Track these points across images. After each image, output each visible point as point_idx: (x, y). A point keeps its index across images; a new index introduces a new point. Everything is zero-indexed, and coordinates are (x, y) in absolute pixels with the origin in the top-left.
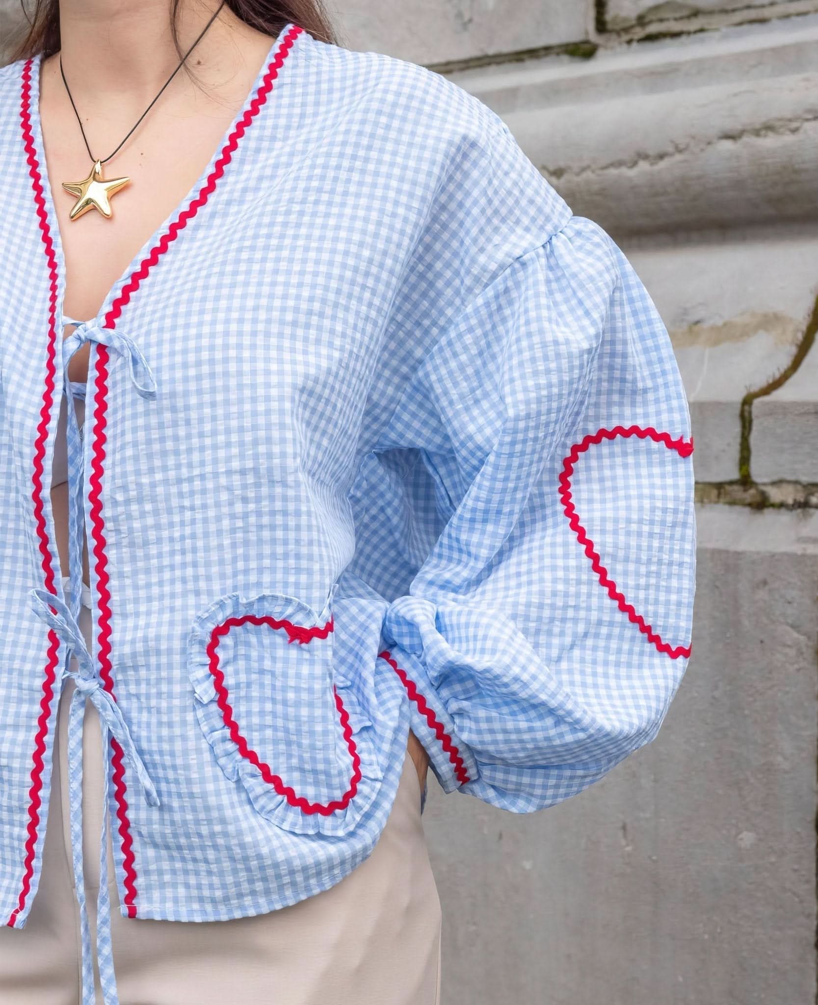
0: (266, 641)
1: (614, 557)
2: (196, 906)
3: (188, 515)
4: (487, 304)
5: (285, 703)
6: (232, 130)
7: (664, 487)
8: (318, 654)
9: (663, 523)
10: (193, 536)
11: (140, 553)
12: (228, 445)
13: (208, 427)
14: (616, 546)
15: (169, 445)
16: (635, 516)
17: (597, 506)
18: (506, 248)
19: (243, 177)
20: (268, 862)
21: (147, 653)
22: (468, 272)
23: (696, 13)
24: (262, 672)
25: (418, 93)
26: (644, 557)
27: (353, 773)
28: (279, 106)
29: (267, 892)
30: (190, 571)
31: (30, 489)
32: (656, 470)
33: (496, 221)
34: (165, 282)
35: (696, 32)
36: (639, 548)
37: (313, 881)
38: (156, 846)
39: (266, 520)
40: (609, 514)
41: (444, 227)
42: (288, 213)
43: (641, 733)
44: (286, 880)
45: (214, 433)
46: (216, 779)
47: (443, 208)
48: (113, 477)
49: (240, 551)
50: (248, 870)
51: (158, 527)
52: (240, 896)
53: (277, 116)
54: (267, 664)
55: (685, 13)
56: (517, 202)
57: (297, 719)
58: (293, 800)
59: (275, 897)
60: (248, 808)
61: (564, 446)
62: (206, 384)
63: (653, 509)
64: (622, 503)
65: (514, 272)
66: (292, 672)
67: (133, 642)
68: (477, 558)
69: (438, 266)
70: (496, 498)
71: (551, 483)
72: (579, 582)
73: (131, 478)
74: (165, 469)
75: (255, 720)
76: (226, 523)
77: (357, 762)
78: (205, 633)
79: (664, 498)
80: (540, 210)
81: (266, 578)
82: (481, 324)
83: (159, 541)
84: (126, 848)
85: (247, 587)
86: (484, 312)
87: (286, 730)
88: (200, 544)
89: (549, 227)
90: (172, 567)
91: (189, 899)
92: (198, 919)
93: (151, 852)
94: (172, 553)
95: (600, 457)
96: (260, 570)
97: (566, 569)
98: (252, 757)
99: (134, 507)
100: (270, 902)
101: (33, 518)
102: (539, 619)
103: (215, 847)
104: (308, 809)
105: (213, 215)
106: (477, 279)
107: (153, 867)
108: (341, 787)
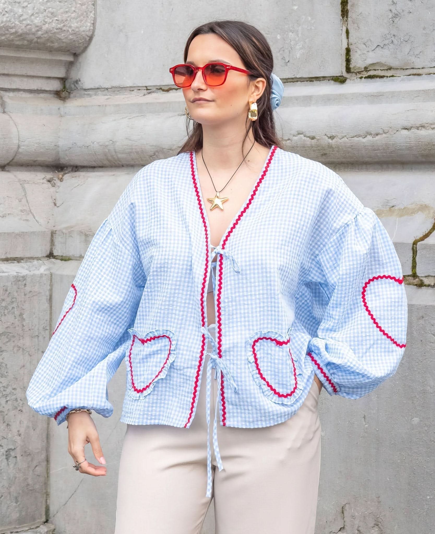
0: (269, 345)
1: (380, 319)
2: (244, 423)
3: (246, 306)
4: (337, 238)
5: (275, 363)
6: (256, 184)
7: (394, 294)
8: (285, 349)
9: (395, 306)
10: (248, 313)
11: (231, 317)
12: (259, 286)
13: (252, 280)
14: (380, 315)
15: (241, 285)
16: (386, 305)
17: (374, 302)
18: (342, 221)
19: (260, 200)
20: (267, 411)
21: (233, 347)
22: (331, 229)
23: (390, 69)
24: (267, 354)
25: (313, 174)
26: (390, 318)
27: (295, 386)
28: (270, 177)
29: (265, 420)
30: (247, 323)
31: (200, 297)
32: (392, 289)
33: (339, 213)
34: (238, 234)
35: (390, 77)
36: (388, 315)
37: (279, 419)
38: (232, 405)
39: (270, 309)
40: (378, 305)
41: (323, 214)
42: (275, 213)
43: (388, 375)
44: (271, 417)
45: (255, 282)
46: (254, 385)
47: (323, 209)
48: (224, 295)
49: (262, 317)
50: (261, 413)
51: (236, 309)
52: (257, 421)
53: (270, 180)
54: (269, 352)
55: (386, 68)
56: (345, 205)
57: (278, 368)
58: (276, 393)
59: (268, 422)
60: (262, 394)
61: (362, 283)
62: (252, 267)
63: (391, 302)
64: (382, 301)
65: (345, 228)
66: (277, 354)
67: (229, 344)
68: (335, 319)
69: (322, 226)
70: (339, 299)
71: (359, 295)
72: (369, 328)
73: (230, 295)
74: (239, 292)
75: (265, 368)
76: (258, 309)
77: (296, 384)
78: (252, 342)
79: (395, 298)
80: (353, 207)
81: (269, 326)
82: (336, 244)
83: (237, 314)
84: (223, 405)
85: (264, 328)
86: (336, 241)
87: (275, 371)
88: (250, 315)
89: (356, 213)
90: (241, 322)
91: (242, 421)
92: (244, 427)
93: (231, 407)
94: (241, 317)
95: (374, 285)
96: (268, 323)
97: (365, 324)
98: (264, 379)
99: (230, 304)
100: (266, 424)
101: (200, 306)
102: (358, 341)
103: (252, 406)
104: (280, 396)
105: (251, 213)
106: (334, 231)
107: (231, 411)
108: (290, 389)
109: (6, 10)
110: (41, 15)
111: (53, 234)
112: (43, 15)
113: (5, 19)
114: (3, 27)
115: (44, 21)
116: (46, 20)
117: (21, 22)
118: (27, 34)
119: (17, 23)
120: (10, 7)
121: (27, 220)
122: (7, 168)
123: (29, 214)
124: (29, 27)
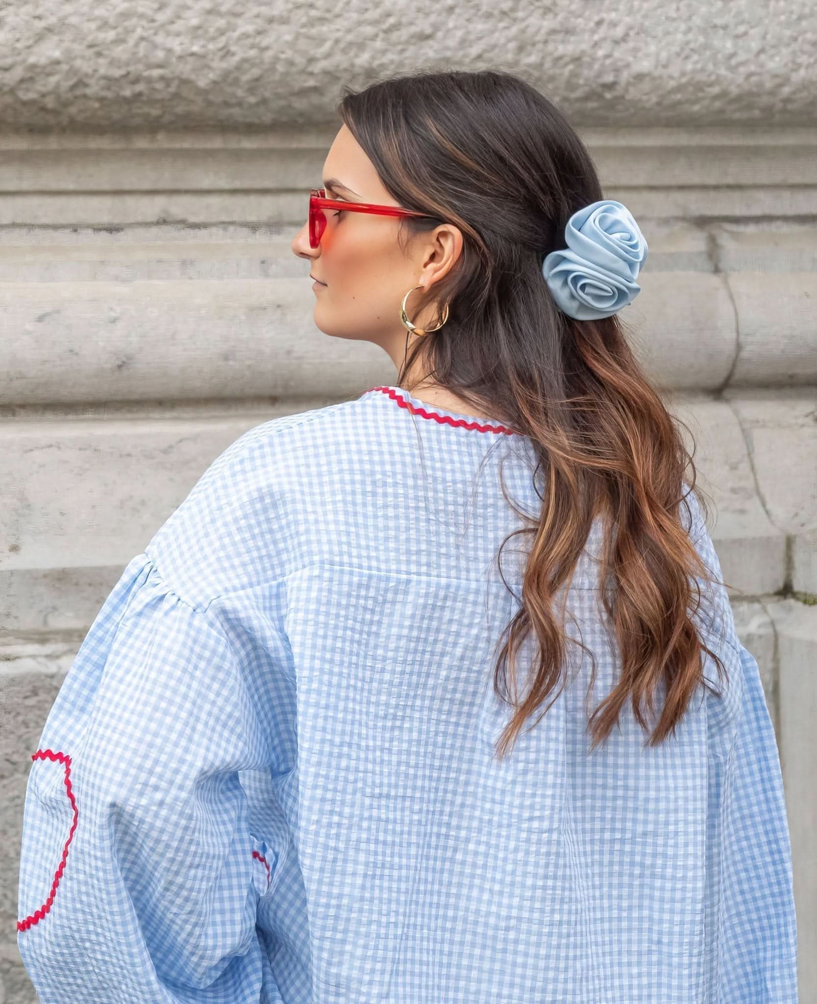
109: (692, 46)
110: (785, 51)
111: (790, 542)
112: (790, 49)
113: (689, 67)
114: (689, 83)
115: (793, 62)
116: (799, 60)
117: (732, 69)
118: (750, 94)
119: (723, 71)
120: (701, 39)
121: (742, 512)
122: (726, 393)
123: (750, 497)
124: (754, 79)
